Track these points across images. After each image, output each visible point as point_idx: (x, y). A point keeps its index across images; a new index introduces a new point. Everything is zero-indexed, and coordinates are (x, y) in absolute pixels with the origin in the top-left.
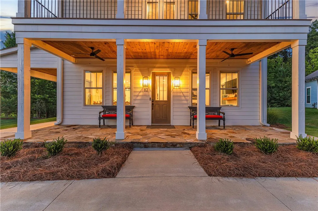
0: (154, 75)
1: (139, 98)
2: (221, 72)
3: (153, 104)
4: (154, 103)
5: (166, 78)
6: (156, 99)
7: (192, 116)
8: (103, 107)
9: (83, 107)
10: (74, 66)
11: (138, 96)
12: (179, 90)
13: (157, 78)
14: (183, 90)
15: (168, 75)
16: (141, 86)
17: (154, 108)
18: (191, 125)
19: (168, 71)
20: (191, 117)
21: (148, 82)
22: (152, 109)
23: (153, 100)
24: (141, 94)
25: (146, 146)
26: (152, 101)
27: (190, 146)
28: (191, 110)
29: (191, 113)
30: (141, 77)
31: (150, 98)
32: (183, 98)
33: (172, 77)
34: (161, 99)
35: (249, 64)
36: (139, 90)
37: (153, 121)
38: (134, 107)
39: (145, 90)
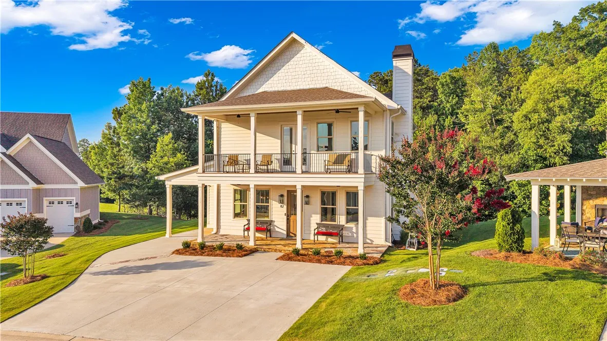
0: (290, 193)
2: (347, 192)
8: (248, 220)
9: (233, 219)
22: (287, 223)
23: (288, 215)
28: (318, 226)
31: (285, 213)
37: (288, 235)
38: (272, 221)
39: (281, 206)
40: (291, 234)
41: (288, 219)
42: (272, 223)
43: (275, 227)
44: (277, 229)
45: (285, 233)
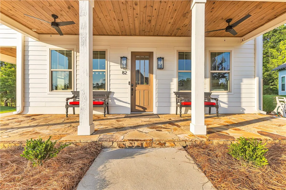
2: (211, 52)
4: (133, 88)
7: (179, 102)
8: (73, 92)
9: (49, 93)
15: (150, 55)
18: (177, 114)
20: (177, 104)
22: (132, 95)
23: (132, 85)
27: (185, 145)
28: (177, 96)
29: (177, 99)
31: (129, 82)
37: (133, 109)
38: (110, 92)
39: (123, 72)
40: (137, 108)
41: (132, 90)
42: (110, 96)
43: (115, 101)
44: (117, 103)
45: (129, 106)
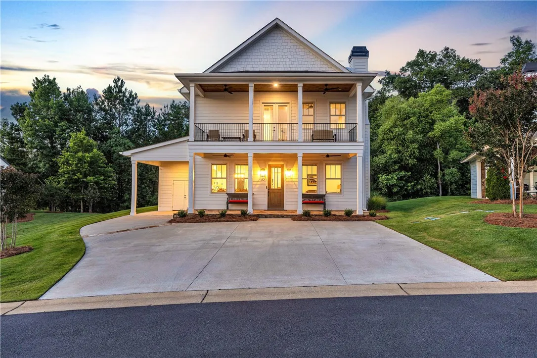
0: (270, 167)
1: (257, 186)
2: (326, 164)
3: (269, 192)
4: (270, 190)
5: (280, 169)
6: (272, 188)
8: (228, 194)
9: (210, 194)
10: (202, 159)
11: (256, 185)
12: (290, 180)
13: (273, 169)
14: (294, 180)
15: (282, 167)
16: (259, 177)
17: (270, 195)
19: (282, 163)
21: (265, 173)
22: (268, 196)
24: (259, 183)
25: (266, 216)
26: (268, 189)
30: (259, 169)
31: (267, 187)
32: (294, 187)
33: (285, 169)
34: (276, 187)
35: (350, 158)
36: (257, 180)
37: (269, 206)
39: (262, 179)
